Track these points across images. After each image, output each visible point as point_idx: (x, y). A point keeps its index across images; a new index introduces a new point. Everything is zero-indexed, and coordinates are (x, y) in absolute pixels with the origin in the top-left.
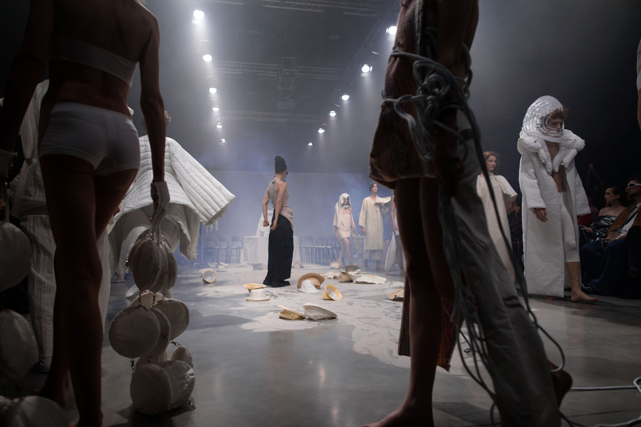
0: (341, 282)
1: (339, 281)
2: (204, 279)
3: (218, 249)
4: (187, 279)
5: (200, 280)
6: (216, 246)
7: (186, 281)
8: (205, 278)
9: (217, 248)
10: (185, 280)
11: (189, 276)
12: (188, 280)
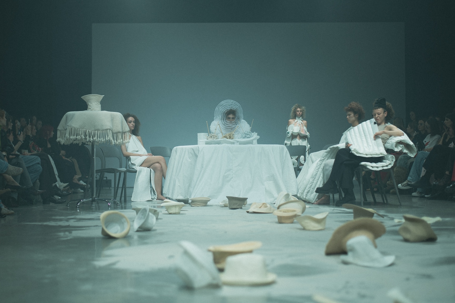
0: (406, 240)
1: (401, 238)
2: (106, 230)
3: (125, 173)
4: (69, 229)
5: (97, 233)
6: (121, 167)
7: (67, 233)
8: (106, 227)
9: (124, 169)
10: (65, 231)
11: (72, 223)
12: (70, 232)
